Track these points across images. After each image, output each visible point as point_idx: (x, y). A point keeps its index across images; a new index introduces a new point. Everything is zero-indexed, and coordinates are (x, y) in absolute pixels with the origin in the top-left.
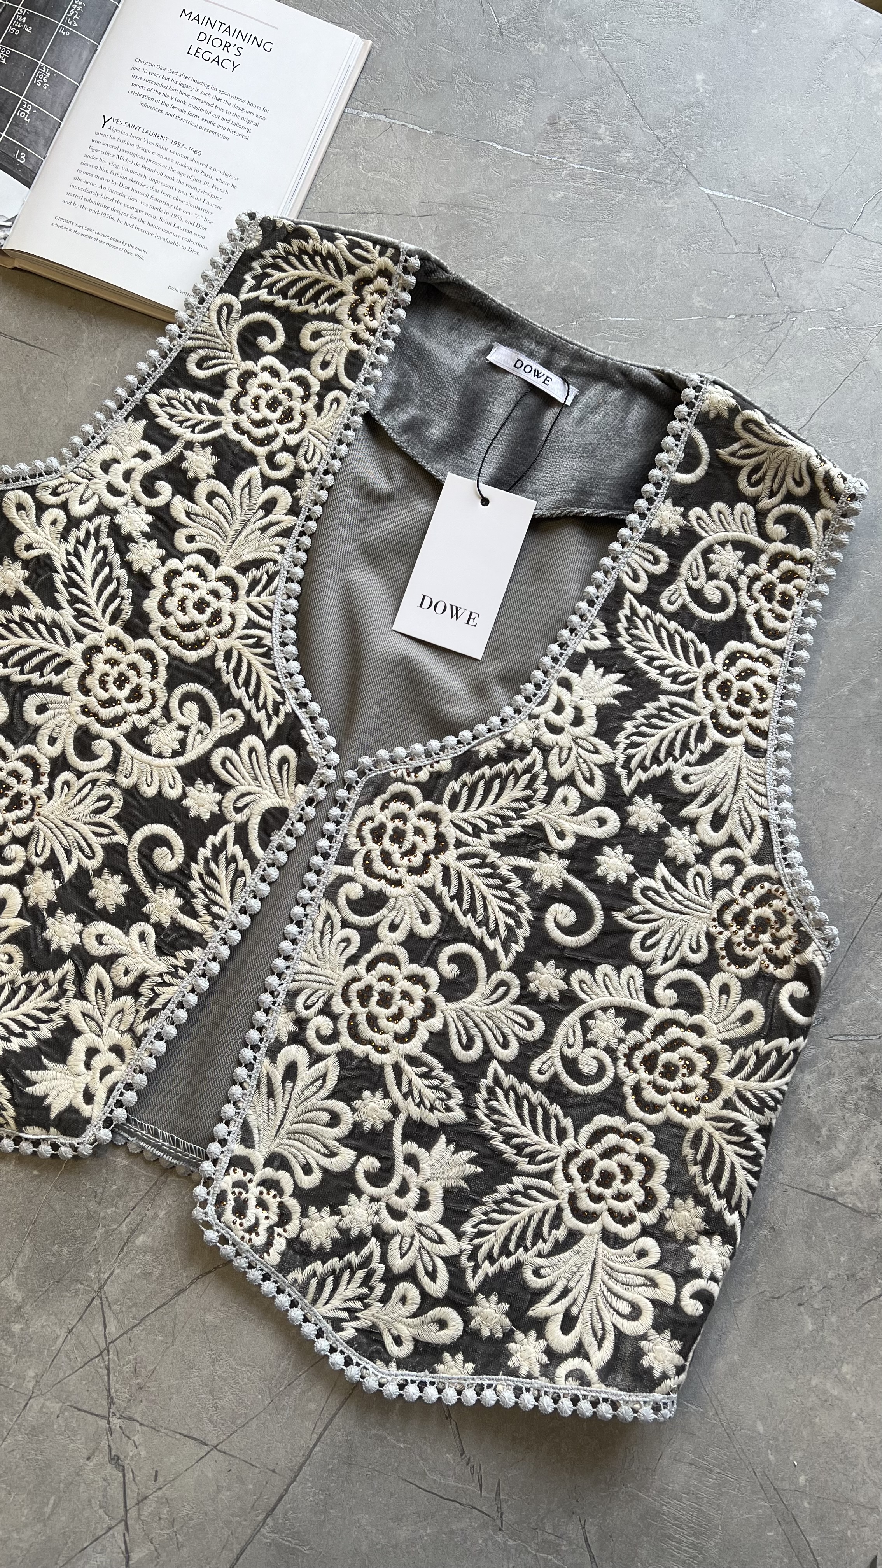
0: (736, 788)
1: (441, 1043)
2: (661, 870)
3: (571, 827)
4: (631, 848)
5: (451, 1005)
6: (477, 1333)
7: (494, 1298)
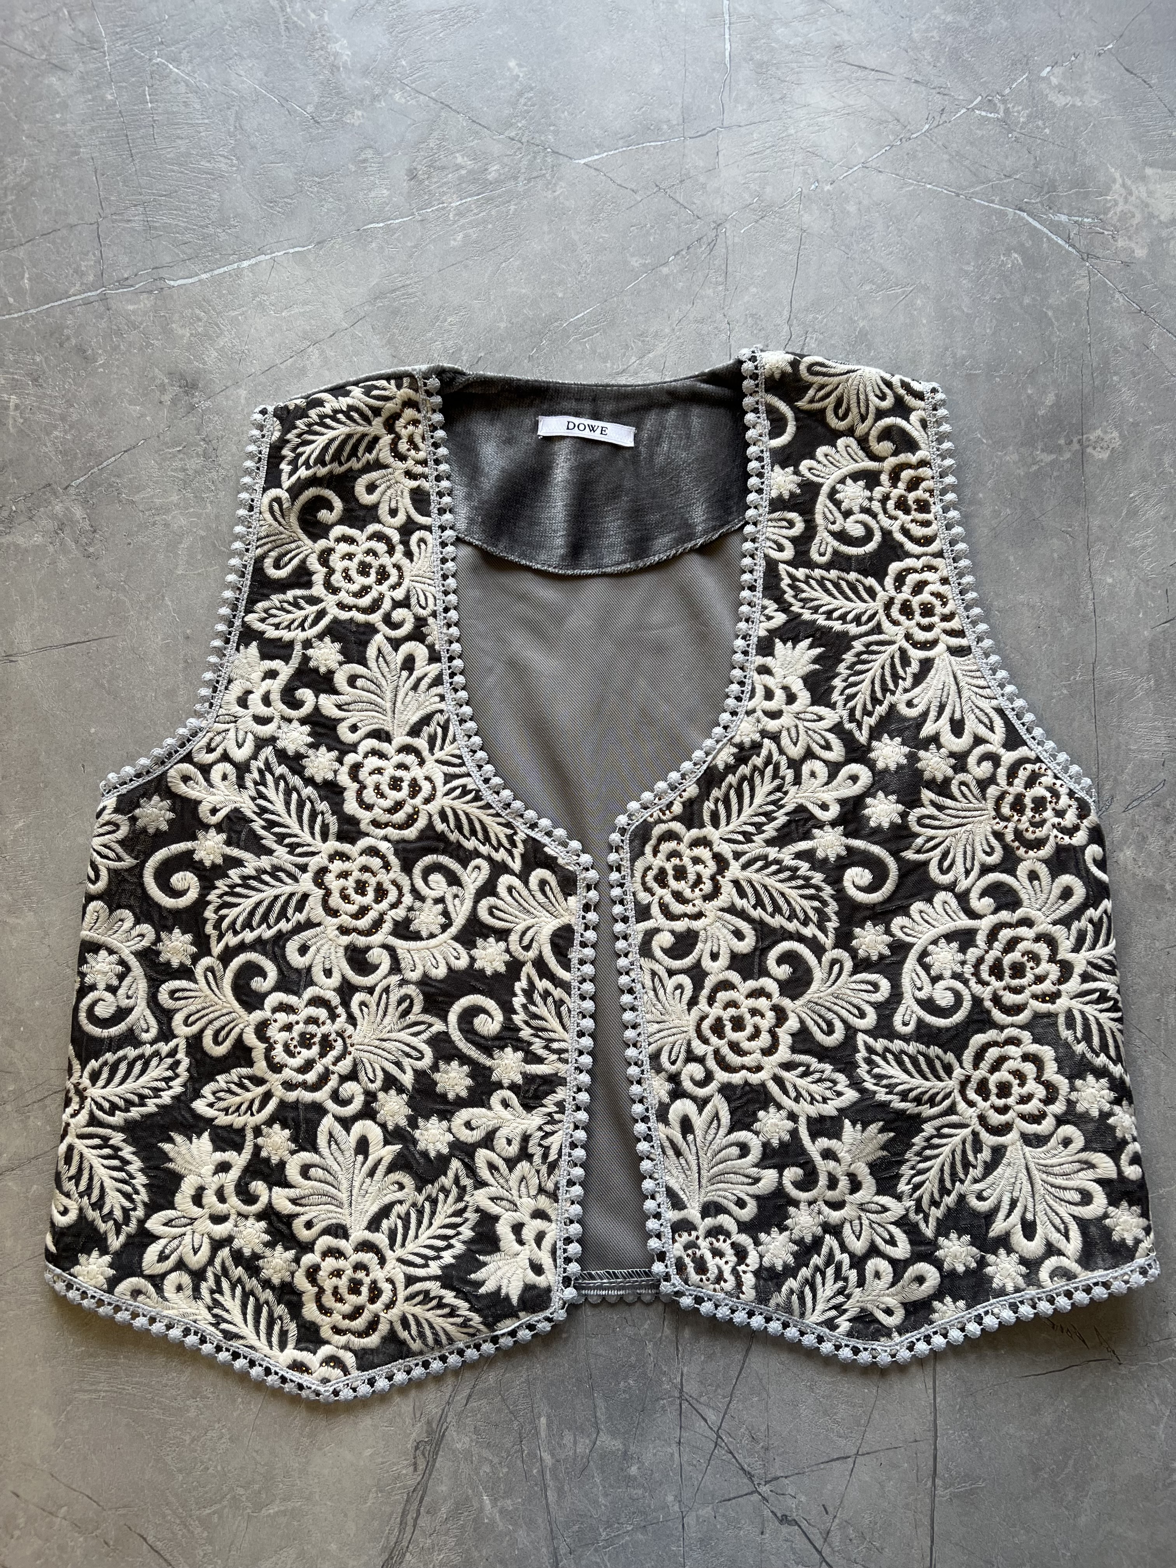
0: (959, 692)
1: (805, 1040)
2: (927, 795)
3: (829, 796)
4: (890, 789)
5: (798, 1003)
6: (953, 1272)
7: (953, 1235)
